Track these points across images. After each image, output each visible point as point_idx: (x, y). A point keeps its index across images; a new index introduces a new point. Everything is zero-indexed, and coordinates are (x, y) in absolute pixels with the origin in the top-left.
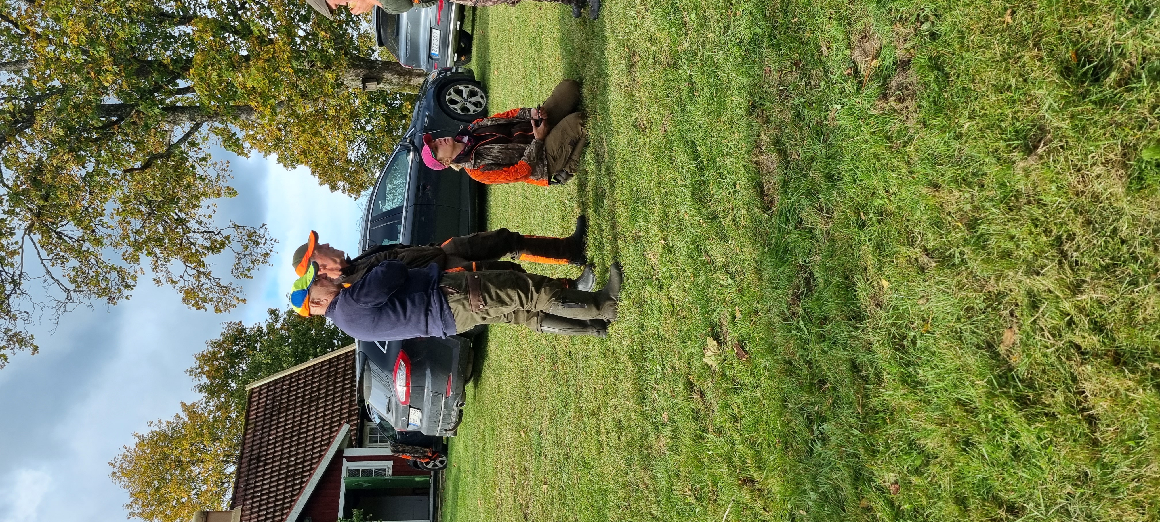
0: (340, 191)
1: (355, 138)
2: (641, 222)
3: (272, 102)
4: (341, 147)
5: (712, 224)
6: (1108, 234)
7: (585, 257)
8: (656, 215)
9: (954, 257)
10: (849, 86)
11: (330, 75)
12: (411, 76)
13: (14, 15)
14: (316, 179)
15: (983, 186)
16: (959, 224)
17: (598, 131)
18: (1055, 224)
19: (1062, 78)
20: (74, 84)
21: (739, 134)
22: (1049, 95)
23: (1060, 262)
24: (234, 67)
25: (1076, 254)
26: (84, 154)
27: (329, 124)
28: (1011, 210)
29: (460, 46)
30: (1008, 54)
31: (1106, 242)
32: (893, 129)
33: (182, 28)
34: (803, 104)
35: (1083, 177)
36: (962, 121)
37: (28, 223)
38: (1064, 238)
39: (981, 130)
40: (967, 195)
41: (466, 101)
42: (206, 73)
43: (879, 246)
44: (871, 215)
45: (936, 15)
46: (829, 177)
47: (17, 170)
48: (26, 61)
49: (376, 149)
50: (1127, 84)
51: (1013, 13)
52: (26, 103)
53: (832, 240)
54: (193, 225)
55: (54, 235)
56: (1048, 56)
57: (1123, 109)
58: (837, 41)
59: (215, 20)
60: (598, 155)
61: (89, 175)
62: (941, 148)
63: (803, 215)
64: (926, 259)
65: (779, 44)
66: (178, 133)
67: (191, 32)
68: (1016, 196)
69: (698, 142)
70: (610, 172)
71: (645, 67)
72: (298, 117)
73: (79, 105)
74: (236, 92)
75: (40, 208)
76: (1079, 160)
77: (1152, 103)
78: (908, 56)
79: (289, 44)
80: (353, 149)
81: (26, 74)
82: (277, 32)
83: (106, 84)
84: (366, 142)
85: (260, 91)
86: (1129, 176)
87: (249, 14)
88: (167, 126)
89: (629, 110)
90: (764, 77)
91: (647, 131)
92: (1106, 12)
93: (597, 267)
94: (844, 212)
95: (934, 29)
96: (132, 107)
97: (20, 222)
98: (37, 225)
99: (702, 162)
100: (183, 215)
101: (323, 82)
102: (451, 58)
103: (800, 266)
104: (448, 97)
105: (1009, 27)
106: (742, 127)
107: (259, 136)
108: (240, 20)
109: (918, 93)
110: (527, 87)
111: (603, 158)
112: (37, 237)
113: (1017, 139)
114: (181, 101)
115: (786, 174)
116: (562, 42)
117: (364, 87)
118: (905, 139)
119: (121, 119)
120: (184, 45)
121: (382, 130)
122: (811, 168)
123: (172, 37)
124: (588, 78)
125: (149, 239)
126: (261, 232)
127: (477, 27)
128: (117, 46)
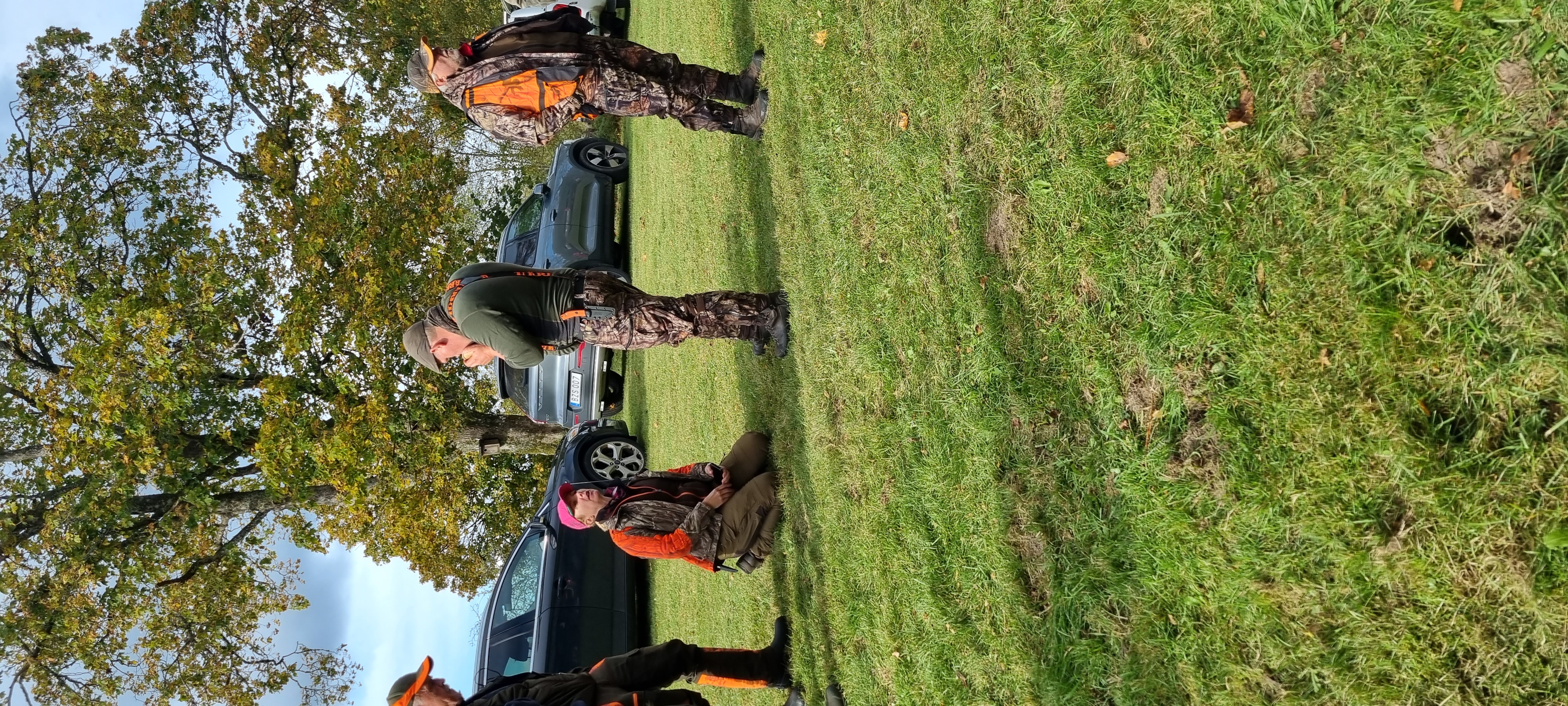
0: (448, 589)
1: (469, 515)
2: (864, 626)
3: (361, 478)
4: (450, 529)
5: (963, 630)
6: (1522, 649)
7: (789, 676)
8: (884, 617)
9: (1310, 680)
10: (1128, 443)
11: (439, 439)
12: (544, 432)
13: (31, 390)
14: (417, 575)
15: (1332, 580)
16: (1309, 634)
17: (797, 501)
18: (1444, 635)
19: (1413, 438)
20: (100, 473)
21: (987, 505)
22: (1398, 459)
23: (1462, 690)
24: (313, 436)
25: (1482, 679)
26: (106, 564)
27: (435, 499)
28: (1379, 615)
29: (607, 390)
30: (1333, 404)
31: (1522, 662)
32: (1196, 501)
33: (248, 391)
34: (1069, 466)
35: (1469, 569)
36: (1287, 493)
37: (19, 667)
38: (1460, 654)
39: (1315, 504)
40: (1313, 593)
41: (617, 463)
42: (277, 448)
43: (1202, 664)
44: (1184, 619)
45: (1229, 355)
46: (1118, 565)
47: (13, 592)
48: (40, 447)
49: (497, 529)
50: (1501, 445)
51: (1330, 353)
52: (35, 501)
53: (1134, 653)
54: (246, 653)
55: (55, 680)
56: (1387, 409)
57: (1504, 479)
58: (1103, 385)
59: (291, 378)
60: (798, 532)
61: (111, 593)
62: (1266, 529)
63: (1089, 618)
64: (1272, 684)
65: (1027, 390)
66: (234, 527)
67: (259, 396)
68: (1380, 595)
69: (933, 515)
70: (816, 556)
71: (852, 417)
72: (395, 494)
73: (104, 500)
74: (314, 468)
75: (40, 645)
76: (1458, 546)
77: (1541, 471)
78: (1200, 407)
79: (385, 403)
80: (466, 531)
81: (38, 463)
82: (371, 388)
83: (143, 472)
84: (484, 520)
85: (345, 465)
86: (1533, 571)
87: (334, 367)
88: (219, 519)
89: (836, 473)
90: (1013, 430)
91: (863, 501)
92: (1453, 352)
93: (807, 690)
94: (1145, 614)
95: (1230, 373)
96: (175, 497)
97: (10, 665)
98: (32, 668)
99: (940, 542)
100: (233, 640)
101: (429, 448)
102: (596, 407)
103: (1094, 690)
104: (594, 460)
105: (1328, 371)
106: (992, 495)
107: (342, 521)
108: (324, 377)
109: (1221, 453)
110: (697, 444)
111: (805, 537)
112: (31, 684)
113: (1368, 517)
114: (240, 485)
115: (1057, 560)
116: (741, 386)
117: (483, 451)
118: (1215, 514)
119: (159, 514)
120: (249, 413)
121: (506, 503)
122: (1090, 552)
123: (235, 403)
124: (778, 432)
125: (184, 678)
126: (339, 657)
127: (629, 367)
128: (160, 422)
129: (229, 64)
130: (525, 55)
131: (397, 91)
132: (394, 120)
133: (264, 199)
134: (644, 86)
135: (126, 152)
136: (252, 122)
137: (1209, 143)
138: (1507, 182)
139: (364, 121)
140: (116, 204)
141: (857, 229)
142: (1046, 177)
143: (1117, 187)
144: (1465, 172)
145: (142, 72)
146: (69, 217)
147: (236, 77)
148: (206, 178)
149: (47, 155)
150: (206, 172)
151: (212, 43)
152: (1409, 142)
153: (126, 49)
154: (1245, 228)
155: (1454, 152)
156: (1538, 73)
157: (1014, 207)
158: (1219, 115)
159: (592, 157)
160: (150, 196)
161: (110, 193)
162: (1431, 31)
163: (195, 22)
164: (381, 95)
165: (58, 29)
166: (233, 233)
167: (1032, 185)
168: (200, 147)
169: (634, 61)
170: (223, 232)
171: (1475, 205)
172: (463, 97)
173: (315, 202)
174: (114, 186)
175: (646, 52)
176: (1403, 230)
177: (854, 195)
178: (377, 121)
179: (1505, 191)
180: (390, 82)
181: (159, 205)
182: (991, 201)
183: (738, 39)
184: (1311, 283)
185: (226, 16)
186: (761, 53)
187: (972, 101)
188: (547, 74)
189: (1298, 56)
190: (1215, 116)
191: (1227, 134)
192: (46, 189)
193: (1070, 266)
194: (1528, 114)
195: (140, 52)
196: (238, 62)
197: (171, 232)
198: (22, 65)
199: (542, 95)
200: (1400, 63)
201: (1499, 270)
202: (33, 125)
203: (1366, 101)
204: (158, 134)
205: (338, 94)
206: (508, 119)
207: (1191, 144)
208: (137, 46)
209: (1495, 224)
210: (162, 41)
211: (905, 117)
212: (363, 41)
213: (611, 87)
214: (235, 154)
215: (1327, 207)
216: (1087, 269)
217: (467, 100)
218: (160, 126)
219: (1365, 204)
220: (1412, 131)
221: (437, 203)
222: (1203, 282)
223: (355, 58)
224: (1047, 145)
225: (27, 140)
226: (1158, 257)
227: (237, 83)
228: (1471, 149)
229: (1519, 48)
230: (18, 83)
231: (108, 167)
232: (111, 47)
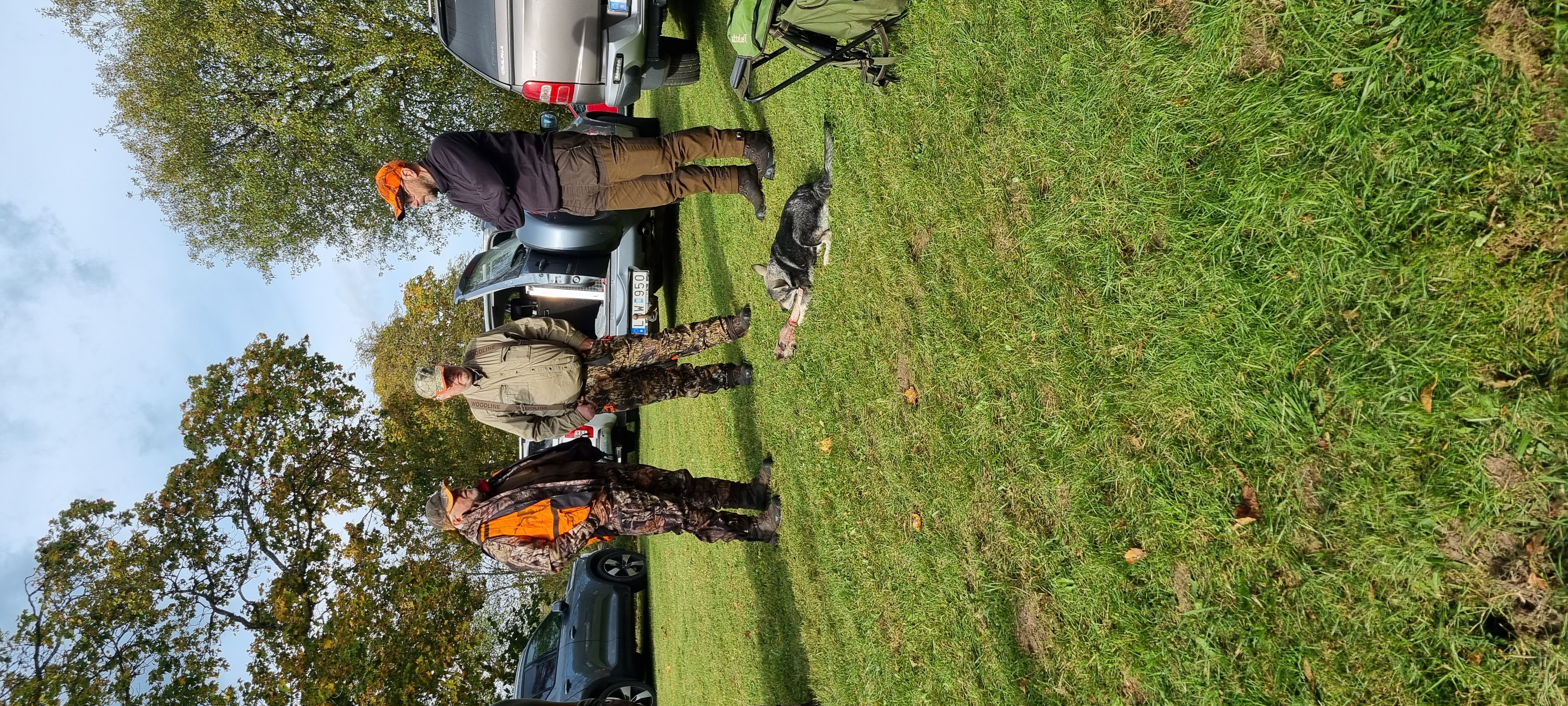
129: (249, 515)
130: (539, 485)
131: (414, 521)
132: (411, 551)
133: (274, 646)
134: (657, 504)
135: (138, 615)
136: (269, 569)
137: (1223, 537)
138: (1529, 572)
139: (382, 556)
140: (122, 670)
141: (884, 631)
142: (1067, 574)
143: (1141, 583)
144: (1484, 562)
145: (162, 532)
146: (72, 690)
147: (255, 527)
148: (218, 631)
149: (57, 627)
150: (218, 625)
151: (233, 497)
152: (1420, 535)
153: (149, 512)
154: (1280, 622)
155: (1467, 543)
156: (1525, 466)
157: (1041, 606)
158: (1227, 511)
159: (610, 567)
160: (158, 657)
161: (118, 659)
162: (1409, 430)
163: (219, 478)
164: (398, 527)
165: (83, 502)
166: (241, 689)
167: (1055, 583)
168: (213, 600)
169: (646, 481)
170: (231, 688)
171: (1506, 596)
172: (479, 531)
173: (328, 645)
174: (121, 652)
175: (656, 473)
176: (1441, 624)
177: (877, 597)
178: (394, 552)
179: (1530, 581)
180: (408, 514)
181: (165, 666)
182: (1017, 600)
183: (746, 449)
184: (1363, 680)
185: (250, 470)
186: (769, 460)
187: (981, 501)
188: (561, 501)
189: (1288, 454)
190: (1223, 512)
191: (1238, 529)
192: (52, 662)
193: (1110, 666)
194: (1528, 505)
195: (162, 513)
196: (258, 512)
197: (176, 693)
198: (44, 540)
199: (556, 523)
200: (1388, 460)
201: (1551, 663)
202: (46, 598)
203: (1366, 496)
204: (172, 592)
205: (355, 531)
206: (522, 549)
207: (1205, 539)
208: (160, 508)
209: (1532, 614)
210: (185, 501)
211: (918, 518)
212: (382, 477)
213: (624, 509)
214: (248, 603)
215: (1357, 600)
216: (1129, 669)
217: (483, 534)
218: (175, 584)
219: (1395, 597)
220: (1419, 525)
221: (453, 632)
222: (1251, 681)
223: (374, 494)
224: (1063, 542)
225: (38, 614)
226: (1198, 654)
227: (256, 532)
228: (1483, 540)
229: (1500, 444)
230: (36, 558)
231: (119, 631)
232: (134, 513)
